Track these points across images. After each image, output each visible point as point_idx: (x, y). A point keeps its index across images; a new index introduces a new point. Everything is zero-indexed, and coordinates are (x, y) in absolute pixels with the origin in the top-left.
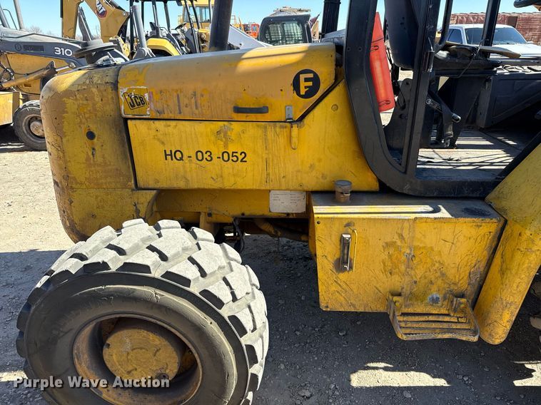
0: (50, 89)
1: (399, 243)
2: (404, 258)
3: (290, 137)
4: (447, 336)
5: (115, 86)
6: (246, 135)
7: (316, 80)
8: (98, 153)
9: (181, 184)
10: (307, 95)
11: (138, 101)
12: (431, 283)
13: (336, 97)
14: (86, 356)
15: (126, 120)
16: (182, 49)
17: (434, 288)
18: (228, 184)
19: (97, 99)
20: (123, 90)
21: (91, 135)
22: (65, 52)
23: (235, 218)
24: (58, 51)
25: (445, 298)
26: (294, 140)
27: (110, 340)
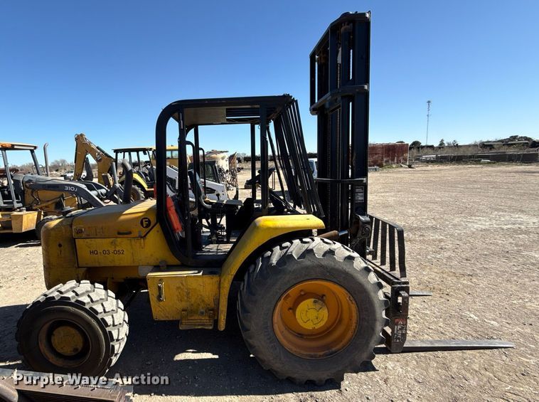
0: (45, 227)
1: (182, 287)
2: (185, 294)
3: (141, 244)
4: (199, 327)
5: (71, 226)
6: (123, 243)
7: (149, 221)
8: (62, 252)
9: (97, 265)
10: (147, 227)
11: (80, 232)
12: (199, 304)
13: (158, 227)
14: (44, 341)
15: (75, 239)
16: (147, 179)
17: (201, 307)
18: (117, 264)
19: (64, 231)
20: (74, 227)
21: (60, 245)
22: (70, 189)
23: (125, 280)
24: (67, 188)
25: (206, 311)
26: (143, 245)
27: (54, 333)
